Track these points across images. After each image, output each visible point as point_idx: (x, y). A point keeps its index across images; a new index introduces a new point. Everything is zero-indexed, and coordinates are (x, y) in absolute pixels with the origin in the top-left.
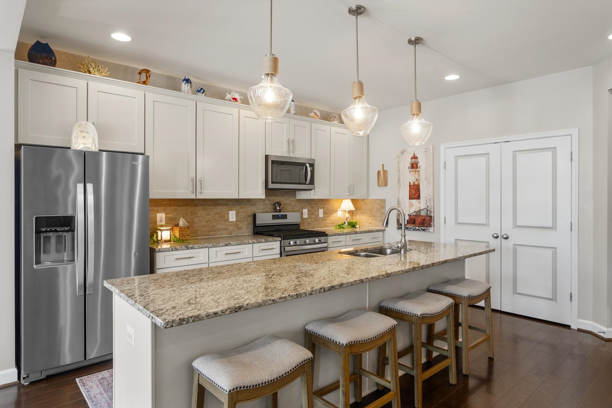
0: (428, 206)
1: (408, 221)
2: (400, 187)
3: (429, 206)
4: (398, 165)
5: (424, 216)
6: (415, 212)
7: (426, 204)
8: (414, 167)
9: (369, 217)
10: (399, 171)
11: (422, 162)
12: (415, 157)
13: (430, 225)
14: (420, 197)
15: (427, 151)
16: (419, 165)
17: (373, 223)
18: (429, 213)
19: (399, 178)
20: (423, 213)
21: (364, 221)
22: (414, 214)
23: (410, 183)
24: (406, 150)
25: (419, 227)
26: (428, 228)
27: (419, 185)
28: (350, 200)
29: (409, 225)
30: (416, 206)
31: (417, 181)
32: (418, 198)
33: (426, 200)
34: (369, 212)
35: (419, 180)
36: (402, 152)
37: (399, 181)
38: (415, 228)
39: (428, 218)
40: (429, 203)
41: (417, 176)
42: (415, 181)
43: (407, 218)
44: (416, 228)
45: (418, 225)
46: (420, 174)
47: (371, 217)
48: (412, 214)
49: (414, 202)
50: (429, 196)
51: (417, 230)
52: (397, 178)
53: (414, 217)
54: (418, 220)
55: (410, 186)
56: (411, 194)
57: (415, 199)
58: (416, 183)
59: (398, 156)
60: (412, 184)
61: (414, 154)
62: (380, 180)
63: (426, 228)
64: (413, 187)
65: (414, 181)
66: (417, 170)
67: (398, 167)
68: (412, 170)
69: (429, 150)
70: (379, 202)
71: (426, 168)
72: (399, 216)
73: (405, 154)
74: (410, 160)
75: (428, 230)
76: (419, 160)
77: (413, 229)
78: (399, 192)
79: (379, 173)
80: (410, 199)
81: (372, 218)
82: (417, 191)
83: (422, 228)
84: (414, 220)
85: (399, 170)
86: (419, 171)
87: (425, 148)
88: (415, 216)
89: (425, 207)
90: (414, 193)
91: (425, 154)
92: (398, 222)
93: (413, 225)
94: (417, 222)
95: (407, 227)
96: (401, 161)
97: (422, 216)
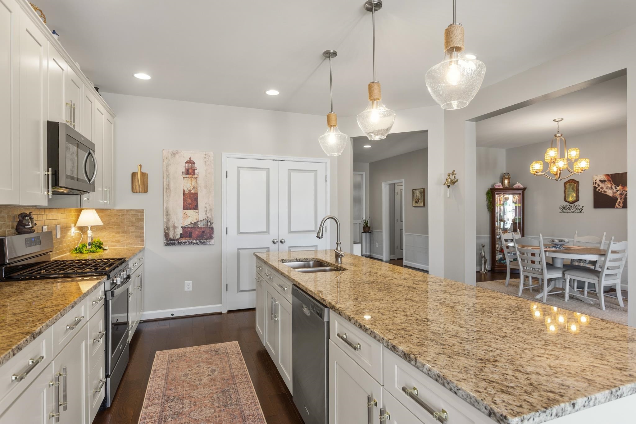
0: (208, 217)
1: (181, 234)
2: (169, 195)
3: (210, 217)
4: (167, 169)
5: (204, 228)
6: (191, 223)
7: (206, 214)
8: (191, 173)
9: (116, 234)
10: (168, 176)
11: (200, 168)
12: (190, 162)
13: (211, 238)
14: (198, 207)
15: (207, 157)
16: (196, 171)
17: (124, 241)
18: (209, 224)
19: (168, 184)
20: (201, 225)
21: (106, 239)
22: (190, 226)
23: (184, 191)
24: (179, 152)
25: (196, 240)
26: (208, 241)
27: (197, 194)
28: (94, 210)
29: (183, 239)
30: (192, 217)
31: (195, 189)
32: (196, 207)
33: (206, 210)
34: (116, 227)
35: (197, 188)
36: (174, 154)
37: (168, 188)
38: (191, 242)
39: (208, 230)
40: (210, 214)
41: (193, 183)
42: (192, 189)
43: (180, 231)
44: (193, 241)
45: (195, 239)
46: (198, 181)
47: (118, 233)
48: (187, 226)
49: (190, 212)
50: (210, 206)
51: (193, 244)
52: (165, 184)
53: (189, 229)
54: (196, 233)
55: (184, 194)
56: (185, 203)
57: (190, 209)
58: (193, 191)
59: (167, 158)
60: (187, 192)
61: (190, 158)
62: (137, 184)
63: (205, 241)
64: (188, 195)
65: (190, 189)
66: (193, 177)
67: (167, 170)
68: (187, 176)
69: (209, 157)
70: (135, 213)
71: (206, 176)
72: (167, 230)
73: (177, 156)
74: (184, 165)
75: (208, 243)
76: (196, 165)
77: (189, 244)
78: (168, 200)
79: (135, 177)
80: (184, 209)
81: (121, 235)
82: (193, 199)
83: (201, 241)
84: (190, 233)
85: (169, 174)
86: (197, 178)
87: (205, 153)
88: (191, 228)
89: (205, 217)
90: (190, 202)
91: (205, 160)
92: (166, 237)
93: (189, 239)
94: (194, 235)
95: (180, 241)
96: (171, 164)
97: (201, 228)
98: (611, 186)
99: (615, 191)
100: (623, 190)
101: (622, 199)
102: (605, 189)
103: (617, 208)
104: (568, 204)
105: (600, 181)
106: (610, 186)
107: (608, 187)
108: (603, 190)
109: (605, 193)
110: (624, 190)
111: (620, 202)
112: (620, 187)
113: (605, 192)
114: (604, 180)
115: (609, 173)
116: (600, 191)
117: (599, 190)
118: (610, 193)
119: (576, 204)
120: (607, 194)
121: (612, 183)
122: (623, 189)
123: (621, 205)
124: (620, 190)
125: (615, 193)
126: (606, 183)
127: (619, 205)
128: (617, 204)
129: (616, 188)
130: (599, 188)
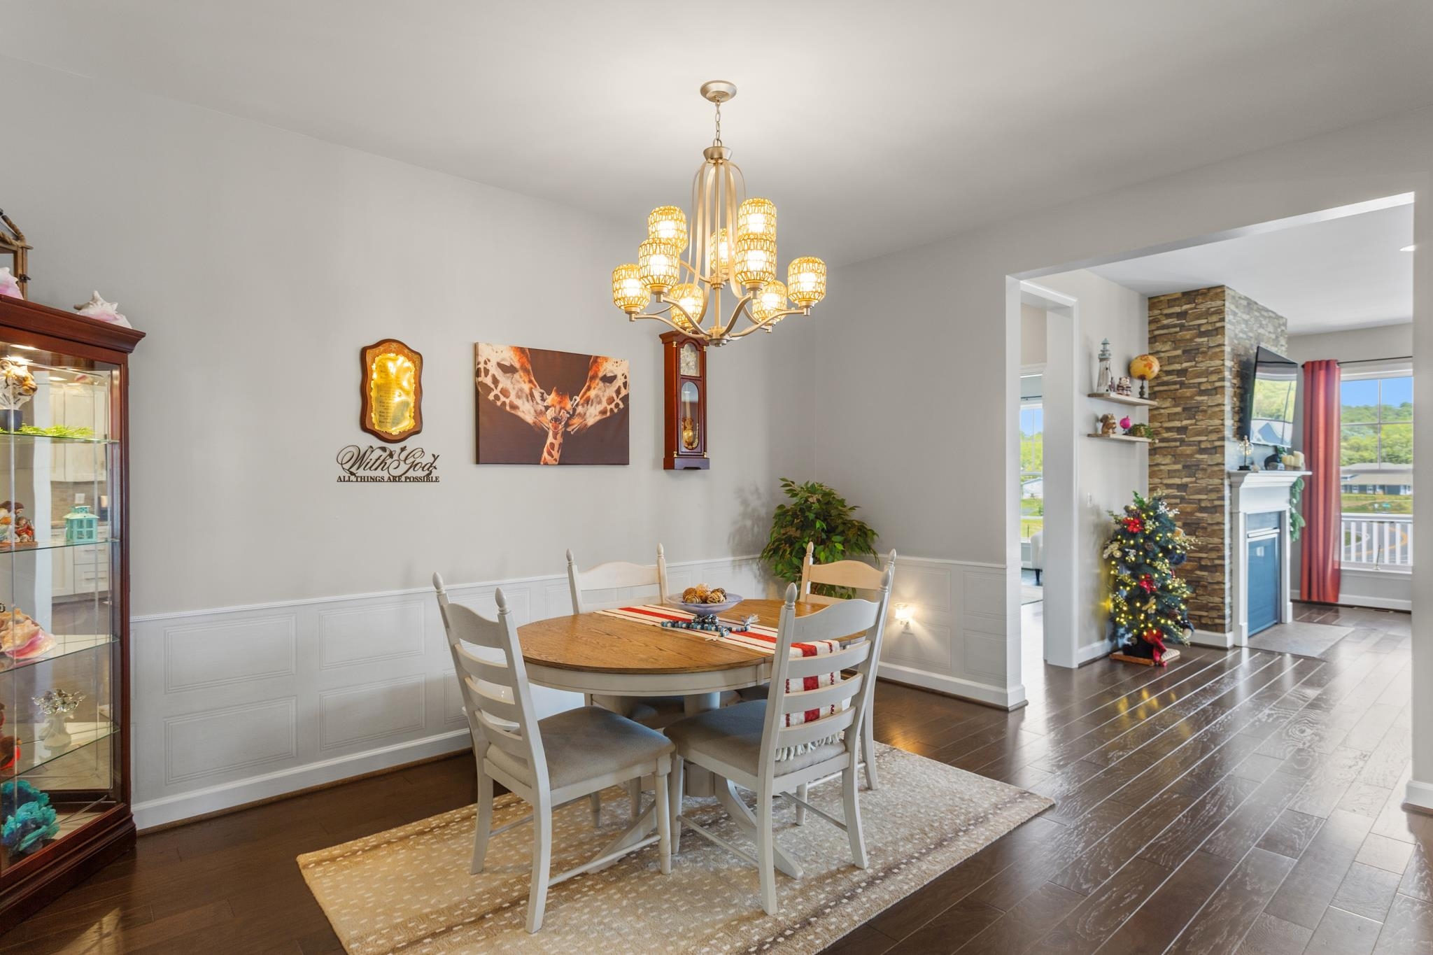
98: (531, 389)
99: (541, 407)
100: (561, 408)
101: (559, 436)
102: (513, 397)
103: (546, 464)
104: (377, 443)
105: (499, 365)
106: (526, 387)
107: (521, 390)
108: (507, 401)
109: (513, 412)
110: (564, 408)
111: (552, 445)
112: (553, 395)
113: (514, 407)
114: (512, 366)
115: (527, 345)
116: (499, 403)
117: (497, 397)
118: (527, 412)
119: (411, 443)
120: (520, 414)
121: (533, 379)
122: (560, 402)
123: (556, 455)
124: (553, 406)
125: (541, 413)
126: (517, 376)
127: (550, 454)
128: (545, 450)
129: (543, 400)
130: (496, 392)
